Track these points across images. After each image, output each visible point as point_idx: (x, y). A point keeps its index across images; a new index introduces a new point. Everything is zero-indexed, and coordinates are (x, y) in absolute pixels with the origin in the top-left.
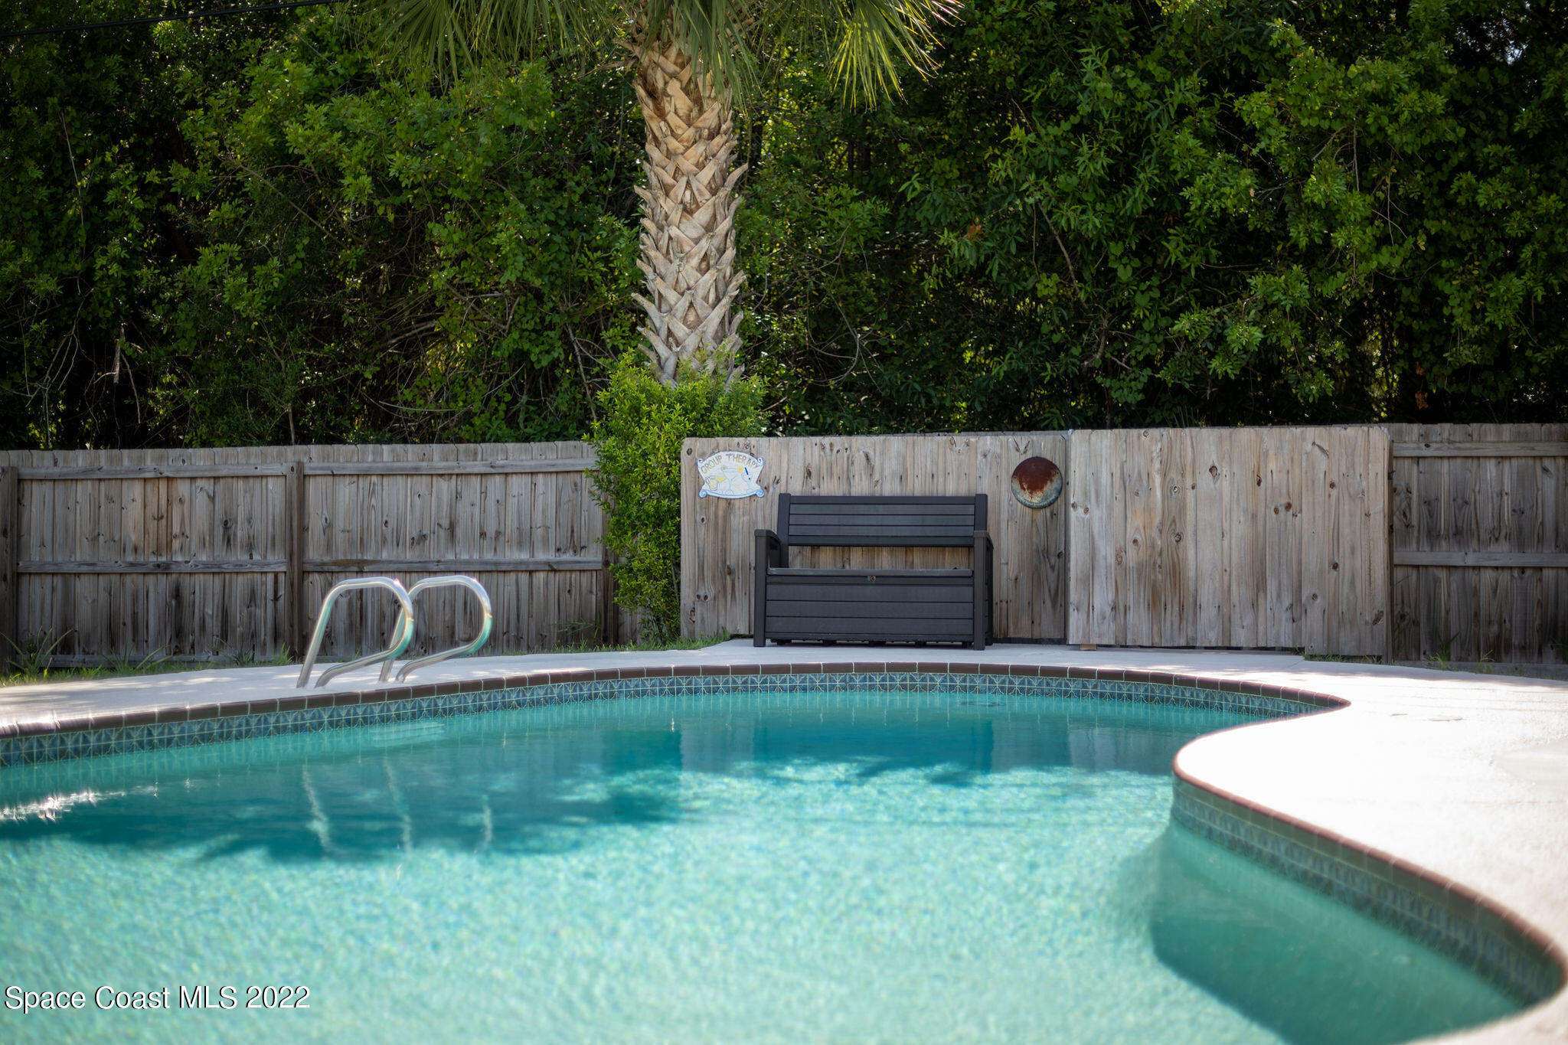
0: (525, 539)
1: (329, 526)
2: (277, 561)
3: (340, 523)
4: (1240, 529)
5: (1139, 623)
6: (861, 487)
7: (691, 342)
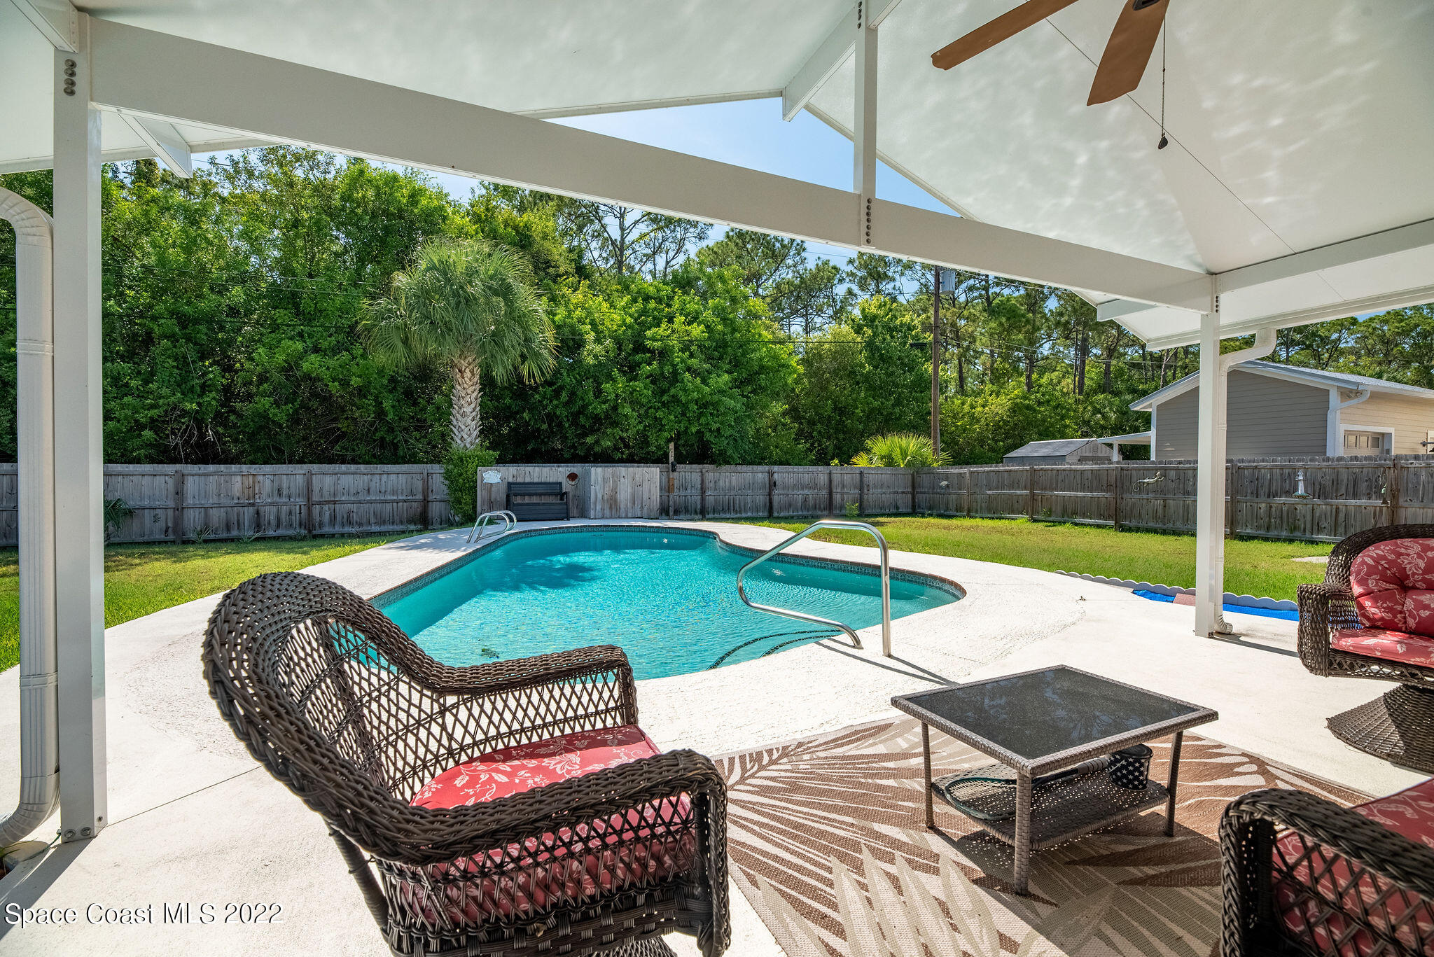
0: (394, 492)
1: (321, 490)
2: (301, 501)
3: (326, 488)
4: (630, 490)
5: (607, 512)
6: (528, 480)
7: (469, 440)
